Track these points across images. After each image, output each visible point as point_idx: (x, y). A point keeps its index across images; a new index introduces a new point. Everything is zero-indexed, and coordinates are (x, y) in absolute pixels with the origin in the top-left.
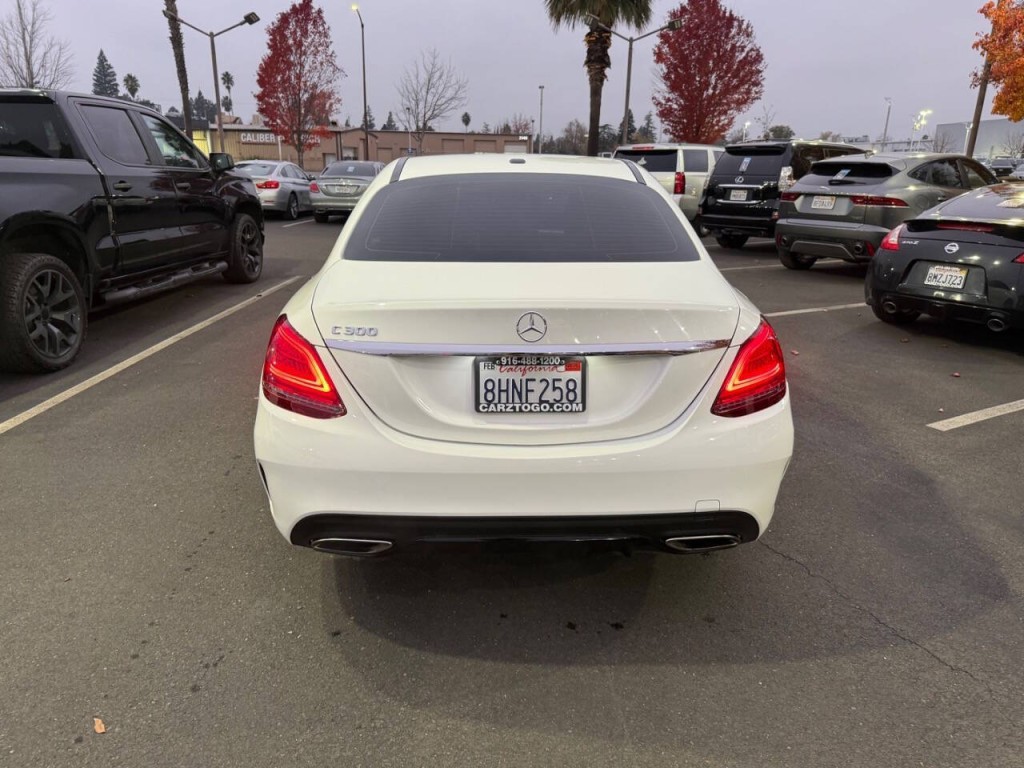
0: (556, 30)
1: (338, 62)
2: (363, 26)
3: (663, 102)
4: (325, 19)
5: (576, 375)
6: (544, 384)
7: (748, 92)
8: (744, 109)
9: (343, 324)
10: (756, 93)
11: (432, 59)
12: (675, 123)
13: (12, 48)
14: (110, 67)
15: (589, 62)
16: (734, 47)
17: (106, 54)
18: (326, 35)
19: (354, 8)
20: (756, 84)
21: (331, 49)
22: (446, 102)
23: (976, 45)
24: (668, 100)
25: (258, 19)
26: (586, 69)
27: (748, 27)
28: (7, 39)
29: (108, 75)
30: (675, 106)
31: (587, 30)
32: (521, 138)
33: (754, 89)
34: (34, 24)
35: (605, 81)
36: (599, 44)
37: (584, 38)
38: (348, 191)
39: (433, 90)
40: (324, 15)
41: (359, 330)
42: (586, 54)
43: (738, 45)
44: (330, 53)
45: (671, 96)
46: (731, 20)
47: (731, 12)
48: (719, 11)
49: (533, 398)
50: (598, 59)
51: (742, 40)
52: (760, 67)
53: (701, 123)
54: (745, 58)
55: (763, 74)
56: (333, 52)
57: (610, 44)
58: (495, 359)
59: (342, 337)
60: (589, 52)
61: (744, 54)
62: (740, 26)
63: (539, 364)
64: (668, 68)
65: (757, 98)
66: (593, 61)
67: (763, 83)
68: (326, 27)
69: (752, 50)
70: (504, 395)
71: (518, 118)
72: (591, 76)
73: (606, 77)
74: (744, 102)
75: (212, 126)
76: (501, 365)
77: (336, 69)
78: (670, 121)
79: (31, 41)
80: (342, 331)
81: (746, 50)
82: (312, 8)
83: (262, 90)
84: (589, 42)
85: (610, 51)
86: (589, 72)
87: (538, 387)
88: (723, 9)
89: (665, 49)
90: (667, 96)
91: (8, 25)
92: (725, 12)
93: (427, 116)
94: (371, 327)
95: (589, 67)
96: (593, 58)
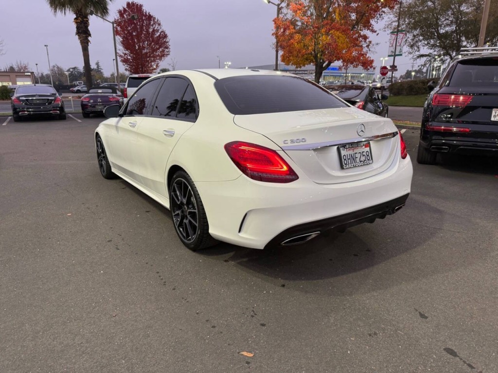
0: (55, 15)
3: (123, 55)
5: (368, 149)
6: (360, 154)
7: (163, 51)
8: (163, 60)
9: (289, 139)
10: (167, 52)
12: (131, 65)
15: (78, 33)
16: (154, 30)
20: (167, 48)
23: (273, 34)
24: (125, 54)
26: (77, 37)
27: (158, 21)
30: (129, 57)
31: (75, 16)
32: (26, 74)
33: (166, 50)
35: (89, 43)
36: (83, 24)
37: (73, 20)
41: (298, 140)
42: (76, 29)
43: (155, 29)
45: (127, 52)
46: (150, 17)
47: (149, 14)
48: (143, 12)
49: (358, 160)
50: (83, 32)
51: (156, 27)
52: (167, 40)
53: (143, 65)
54: (159, 35)
55: (169, 43)
57: (89, 25)
58: (344, 146)
59: (290, 144)
60: (77, 28)
61: (159, 34)
62: (154, 20)
63: (358, 146)
64: (123, 38)
65: (168, 55)
66: (81, 33)
67: (170, 47)
69: (162, 32)
70: (349, 160)
71: (19, 64)
72: (81, 41)
73: (89, 41)
74: (163, 56)
76: (347, 148)
78: (128, 64)
80: (289, 142)
81: (159, 31)
84: (76, 23)
85: (89, 28)
86: (79, 38)
87: (358, 156)
88: (145, 11)
89: (119, 28)
90: (124, 52)
92: (146, 13)
94: (303, 138)
95: (79, 36)
96: (80, 31)
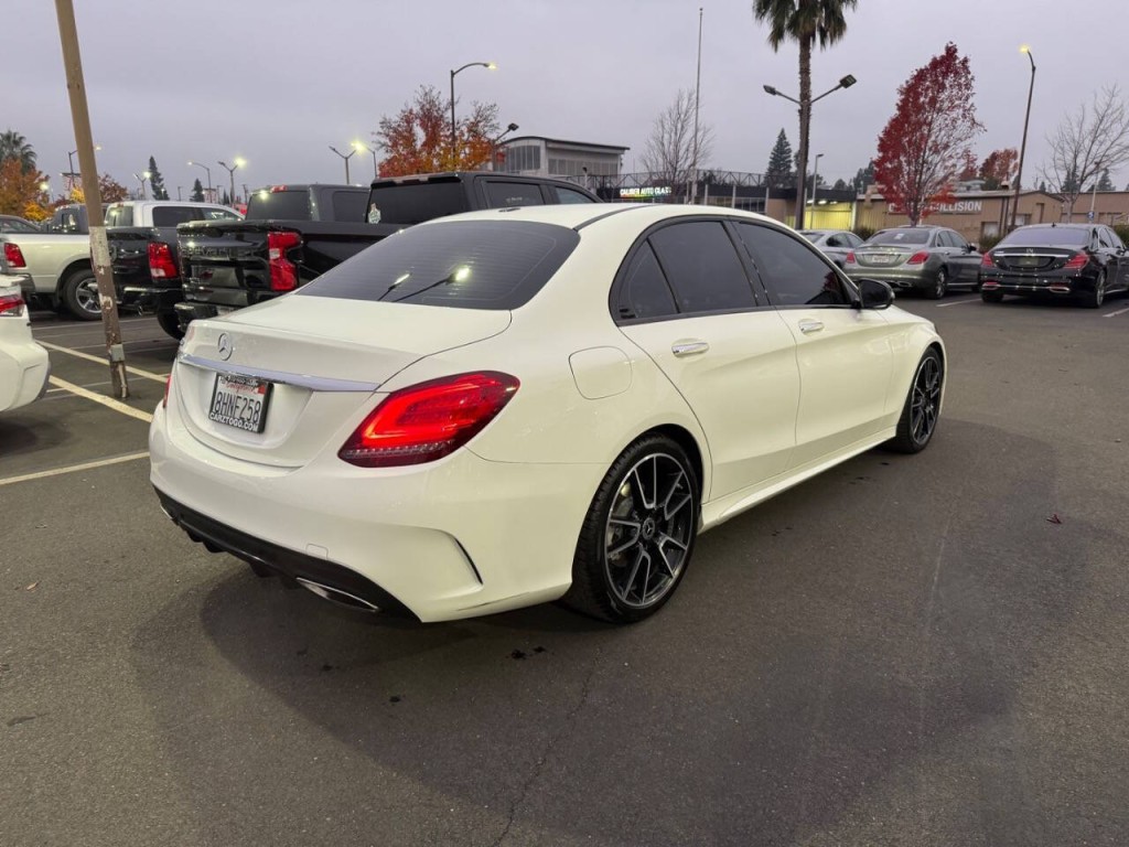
1: (978, 116)
2: (1034, 69)
4: (970, 69)
11: (1107, 98)
13: (666, 136)
14: (788, 144)
17: (786, 132)
18: (968, 86)
19: (1024, 50)
21: (970, 101)
22: (1120, 151)
25: (855, 81)
28: (663, 127)
29: (785, 152)
34: (687, 112)
38: (887, 260)
39: (1102, 138)
40: (969, 64)
44: (968, 106)
56: (972, 105)
68: (970, 77)
75: (861, 197)
77: (974, 122)
79: (683, 127)
82: (956, 58)
83: (881, 155)
91: (667, 116)
93: (1087, 171)
